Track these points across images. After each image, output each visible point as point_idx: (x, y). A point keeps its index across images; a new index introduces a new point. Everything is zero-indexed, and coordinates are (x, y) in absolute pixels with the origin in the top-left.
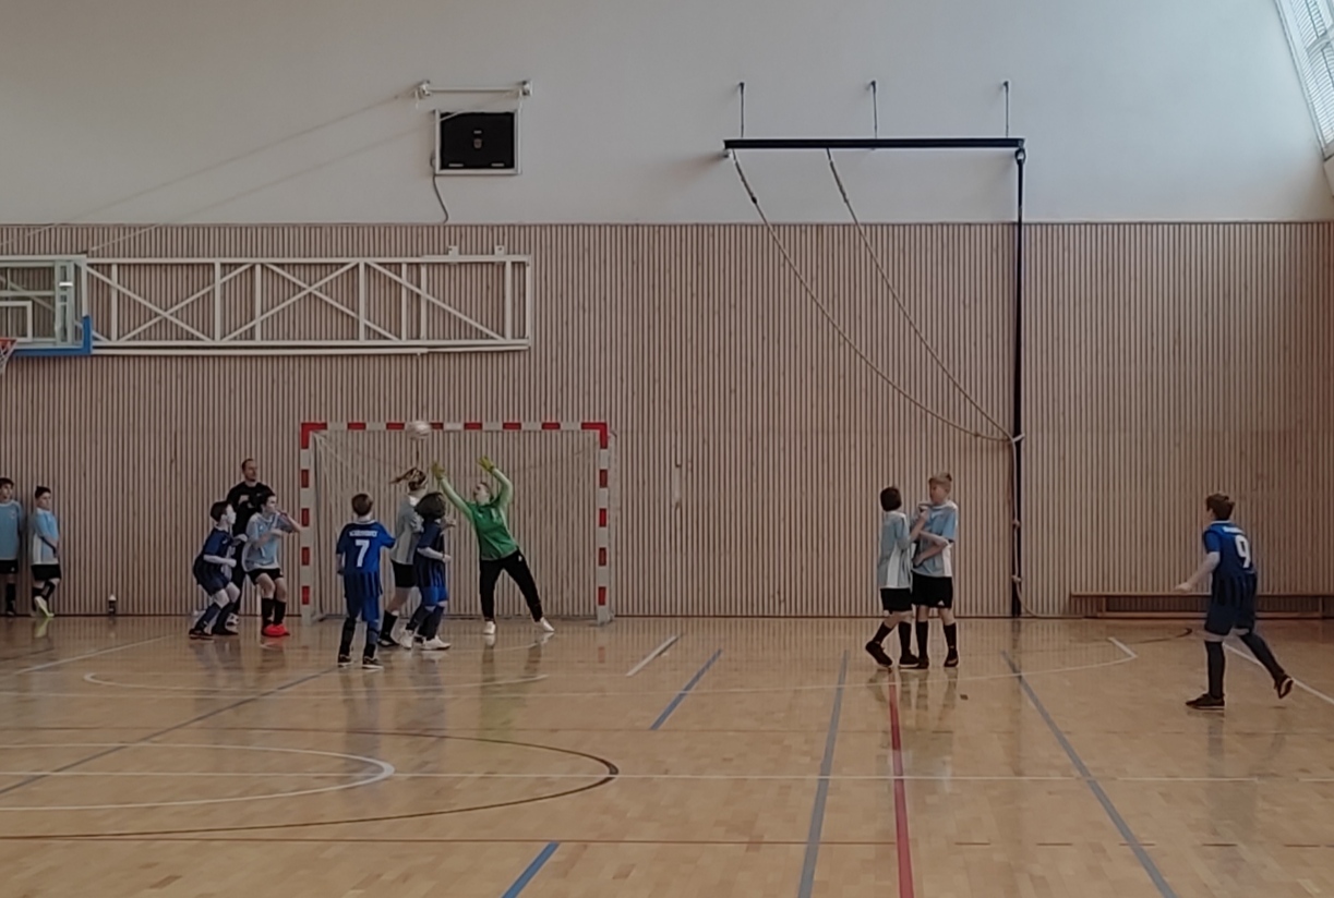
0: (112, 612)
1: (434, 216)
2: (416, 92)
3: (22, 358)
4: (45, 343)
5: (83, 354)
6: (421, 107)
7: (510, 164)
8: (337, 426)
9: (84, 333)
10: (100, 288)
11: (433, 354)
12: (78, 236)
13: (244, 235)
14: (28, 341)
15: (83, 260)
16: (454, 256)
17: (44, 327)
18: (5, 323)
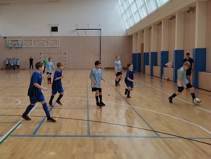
0: (24, 69)
1: (51, 36)
2: (49, 25)
3: (16, 48)
4: (18, 46)
5: (21, 47)
6: (50, 26)
7: (57, 31)
8: (43, 53)
10: (22, 42)
11: (51, 47)
12: (21, 37)
13: (35, 37)
14: (16, 46)
15: (21, 39)
16: (53, 39)
18: (14, 45)
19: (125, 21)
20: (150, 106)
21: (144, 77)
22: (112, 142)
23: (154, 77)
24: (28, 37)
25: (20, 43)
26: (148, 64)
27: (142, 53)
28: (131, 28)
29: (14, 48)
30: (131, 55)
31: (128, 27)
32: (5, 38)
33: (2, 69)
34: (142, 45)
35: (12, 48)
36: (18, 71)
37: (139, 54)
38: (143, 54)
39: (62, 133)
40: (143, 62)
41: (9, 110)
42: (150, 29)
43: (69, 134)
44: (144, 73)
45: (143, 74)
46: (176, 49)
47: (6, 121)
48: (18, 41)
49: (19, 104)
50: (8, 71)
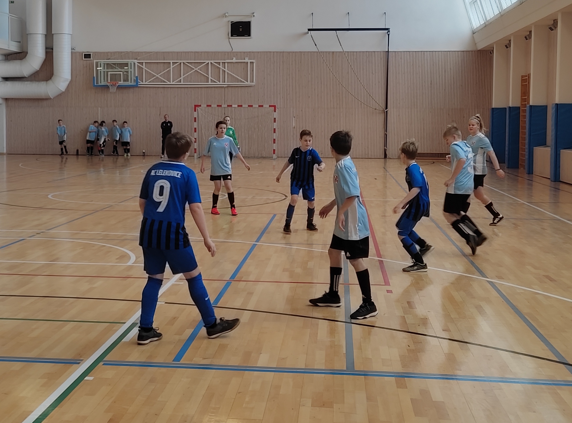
0: (144, 155)
1: (229, 49)
2: (224, 16)
3: (120, 87)
4: (126, 83)
5: (136, 86)
6: (225, 20)
7: (249, 35)
8: (204, 106)
9: (136, 81)
10: (140, 69)
11: (229, 87)
12: (135, 55)
13: (179, 55)
14: (121, 83)
15: (136, 61)
16: (234, 60)
17: (126, 80)
18: (115, 78)
20: (551, 280)
21: (531, 185)
22: (425, 393)
23: (562, 186)
24: (157, 54)
25: (133, 72)
26: (543, 143)
27: (525, 106)
28: (487, 26)
29: (113, 90)
30: (488, 114)
31: (477, 22)
32: (87, 56)
33: (77, 154)
34: (525, 82)
35: (107, 87)
37: (515, 111)
38: (527, 109)
39: (263, 361)
40: (527, 136)
41: (99, 282)
42: (553, 27)
43: (288, 364)
44: (530, 171)
45: (526, 176)
47: (89, 316)
48: (126, 65)
49: (130, 263)
50: (96, 159)
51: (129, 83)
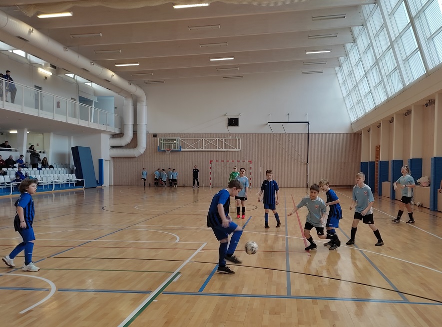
0: (184, 186)
1: (227, 132)
2: (225, 115)
3: (172, 152)
4: (175, 150)
5: (180, 151)
6: (226, 117)
7: (238, 125)
8: (215, 161)
9: (180, 148)
10: (182, 142)
11: (227, 151)
12: (180, 135)
13: (202, 135)
14: (172, 149)
15: (180, 138)
16: (230, 138)
17: (175, 148)
18: (169, 147)
19: (348, 109)
20: (391, 249)
21: (381, 201)
22: (327, 307)
23: (396, 201)
24: (190, 135)
25: (179, 144)
26: (387, 180)
27: (378, 161)
28: (359, 121)
29: (168, 153)
30: (359, 165)
31: (353, 119)
32: (155, 136)
33: (150, 186)
34: (378, 149)
35: (165, 151)
36: (175, 188)
37: (373, 164)
38: (379, 163)
39: (244, 291)
40: (379, 176)
41: (161, 251)
42: (391, 121)
43: (257, 293)
44: (380, 194)
45: (378, 196)
46: (435, 155)
47: (156, 268)
48: (175, 140)
49: (177, 241)
50: (159, 188)
51: (176, 149)
